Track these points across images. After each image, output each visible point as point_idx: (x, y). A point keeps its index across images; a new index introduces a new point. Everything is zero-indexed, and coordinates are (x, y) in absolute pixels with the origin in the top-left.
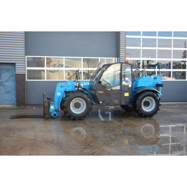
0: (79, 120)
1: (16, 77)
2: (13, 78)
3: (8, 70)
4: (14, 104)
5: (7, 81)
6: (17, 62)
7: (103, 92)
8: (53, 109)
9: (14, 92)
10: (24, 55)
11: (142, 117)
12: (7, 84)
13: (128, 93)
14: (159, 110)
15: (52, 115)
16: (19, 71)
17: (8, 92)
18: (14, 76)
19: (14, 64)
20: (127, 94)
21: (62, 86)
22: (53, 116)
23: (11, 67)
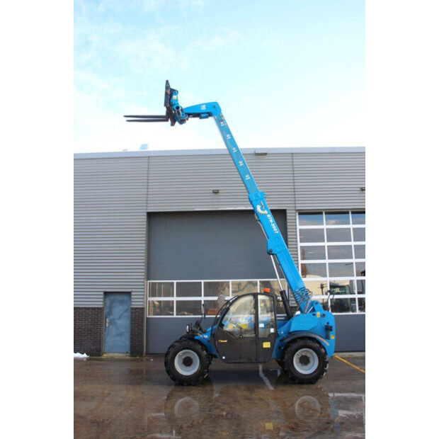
1: (132, 313)
2: (128, 314)
3: (122, 302)
4: (128, 353)
5: (120, 318)
6: (133, 290)
7: (226, 341)
9: (128, 335)
10: (142, 280)
12: (119, 322)
13: (269, 343)
14: (326, 371)
16: (136, 303)
17: (121, 334)
18: (129, 310)
19: (129, 294)
23: (125, 298)
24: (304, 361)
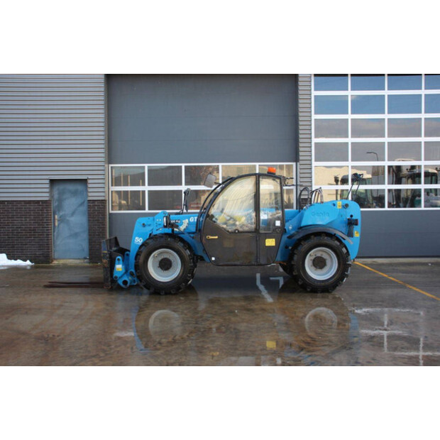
0: (166, 294)
1: (89, 207)
2: (84, 208)
3: (75, 193)
4: (85, 258)
5: (73, 214)
6: (90, 177)
7: (217, 237)
8: (121, 270)
9: (85, 236)
10: (102, 164)
11: (307, 292)
12: (73, 219)
13: (274, 240)
14: (347, 276)
15: (120, 282)
16: (94, 194)
17: (76, 235)
18: (86, 203)
19: (84, 181)
20: (270, 242)
21: (144, 224)
22: (121, 284)
23: (79, 187)
24: (319, 263)
